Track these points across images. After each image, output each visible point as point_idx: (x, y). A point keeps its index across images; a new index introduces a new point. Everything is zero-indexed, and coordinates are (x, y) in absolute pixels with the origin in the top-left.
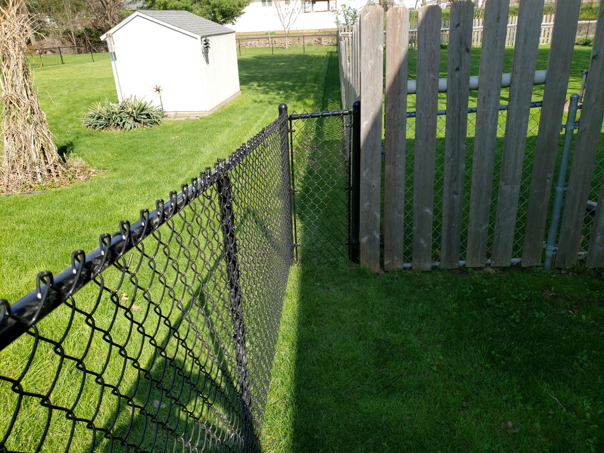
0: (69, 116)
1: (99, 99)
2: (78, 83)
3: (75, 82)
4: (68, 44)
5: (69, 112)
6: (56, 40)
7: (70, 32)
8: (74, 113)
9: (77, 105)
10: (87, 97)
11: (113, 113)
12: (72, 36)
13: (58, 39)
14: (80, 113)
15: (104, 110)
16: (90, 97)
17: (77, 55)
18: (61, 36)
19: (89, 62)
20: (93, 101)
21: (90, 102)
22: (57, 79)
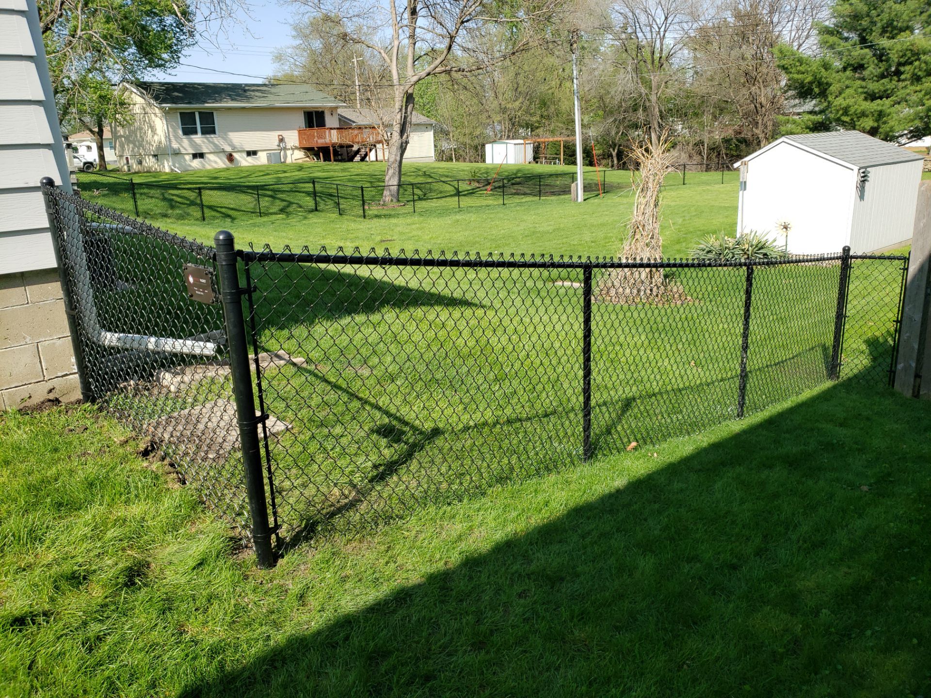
0: (678, 247)
1: (714, 232)
2: (696, 210)
3: (693, 209)
4: (697, 158)
5: (678, 242)
6: (683, 154)
7: (703, 142)
8: (684, 244)
9: (689, 236)
10: (702, 228)
11: (726, 248)
12: (704, 149)
13: (685, 153)
14: (690, 245)
15: (717, 244)
16: (706, 228)
17: (705, 173)
18: (690, 147)
19: (718, 183)
20: (708, 233)
21: (705, 233)
22: (673, 204)
